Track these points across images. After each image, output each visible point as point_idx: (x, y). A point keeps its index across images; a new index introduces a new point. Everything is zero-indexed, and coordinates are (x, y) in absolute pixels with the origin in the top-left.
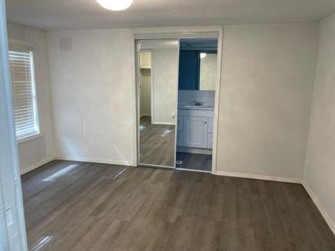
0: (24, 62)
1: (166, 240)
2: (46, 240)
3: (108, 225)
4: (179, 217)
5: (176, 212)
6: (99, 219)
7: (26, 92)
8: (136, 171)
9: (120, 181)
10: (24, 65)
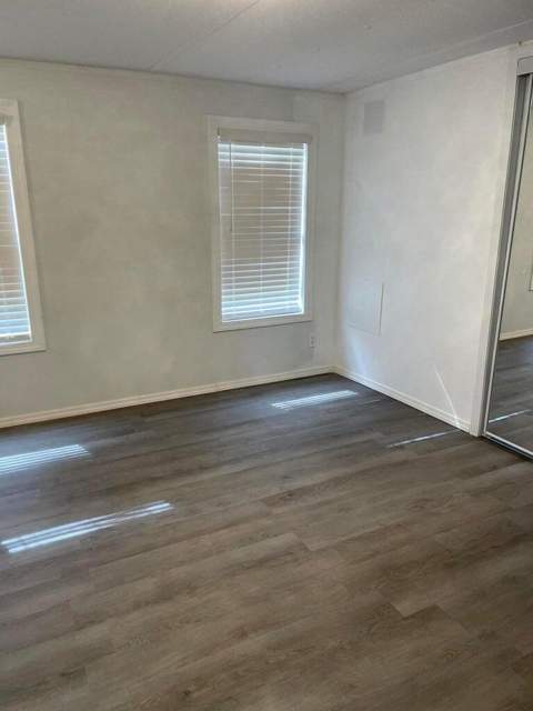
0: (288, 167)
1: (332, 644)
2: (160, 507)
3: (267, 536)
4: (434, 608)
5: (444, 593)
6: (268, 515)
7: (286, 230)
8: (464, 447)
9: (399, 456)
10: (288, 173)
